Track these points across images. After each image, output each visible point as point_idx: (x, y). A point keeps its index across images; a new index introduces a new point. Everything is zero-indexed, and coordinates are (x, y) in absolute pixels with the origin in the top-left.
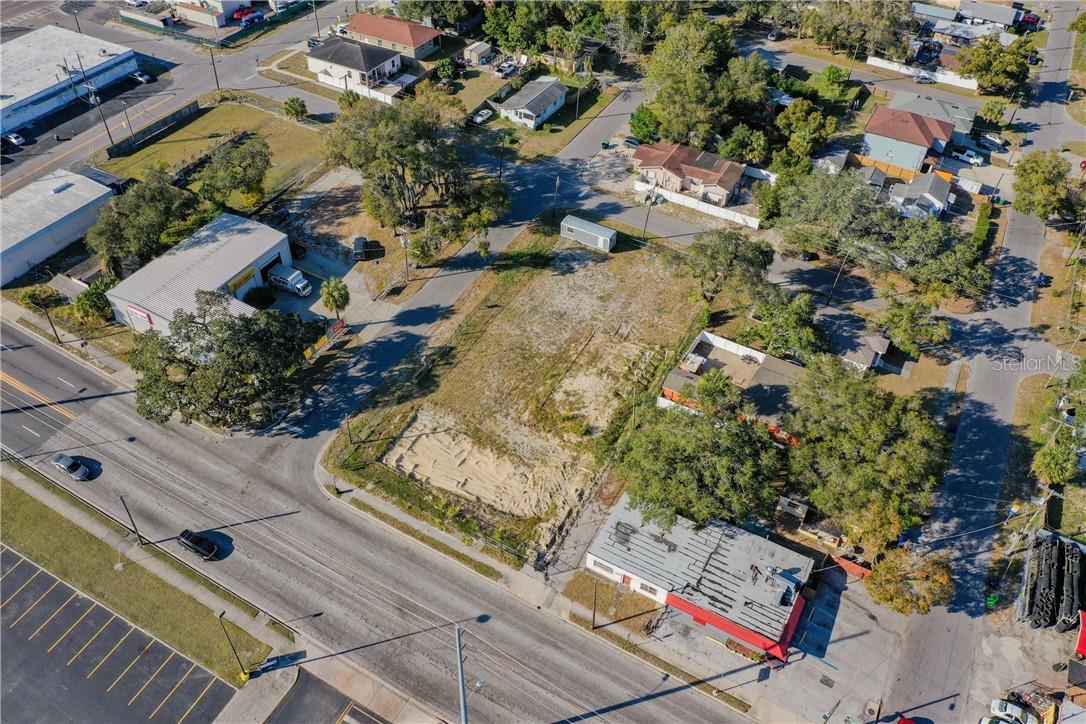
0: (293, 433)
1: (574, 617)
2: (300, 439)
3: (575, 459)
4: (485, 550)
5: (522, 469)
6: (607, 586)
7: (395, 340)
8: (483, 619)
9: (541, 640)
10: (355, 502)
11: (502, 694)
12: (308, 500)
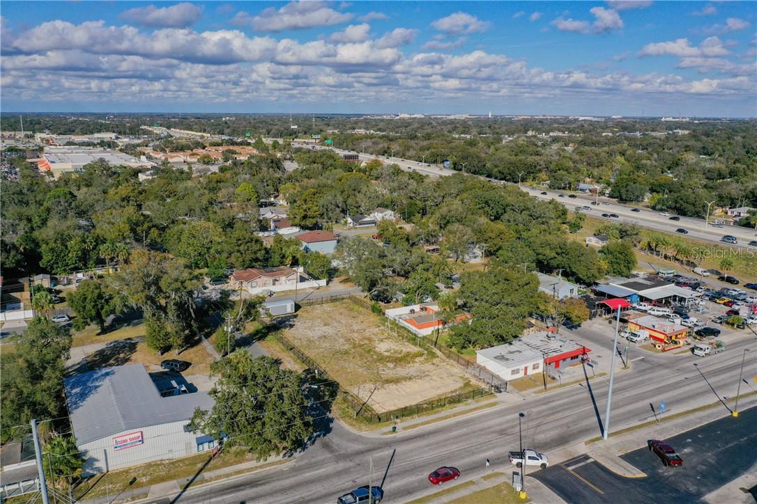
0: (319, 436)
1: (535, 393)
2: (328, 435)
3: (433, 364)
4: (477, 402)
5: (427, 378)
6: (523, 380)
8: (522, 415)
9: (546, 404)
10: (405, 428)
11: (574, 421)
12: (388, 444)
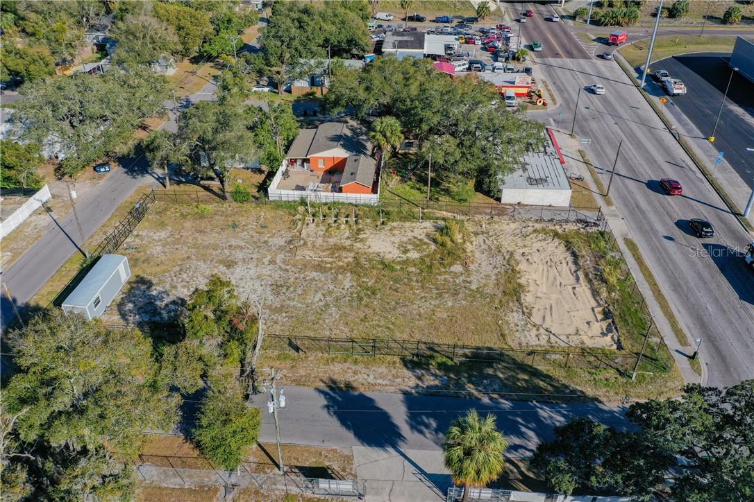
1: (608, 205)
7: (434, 424)
